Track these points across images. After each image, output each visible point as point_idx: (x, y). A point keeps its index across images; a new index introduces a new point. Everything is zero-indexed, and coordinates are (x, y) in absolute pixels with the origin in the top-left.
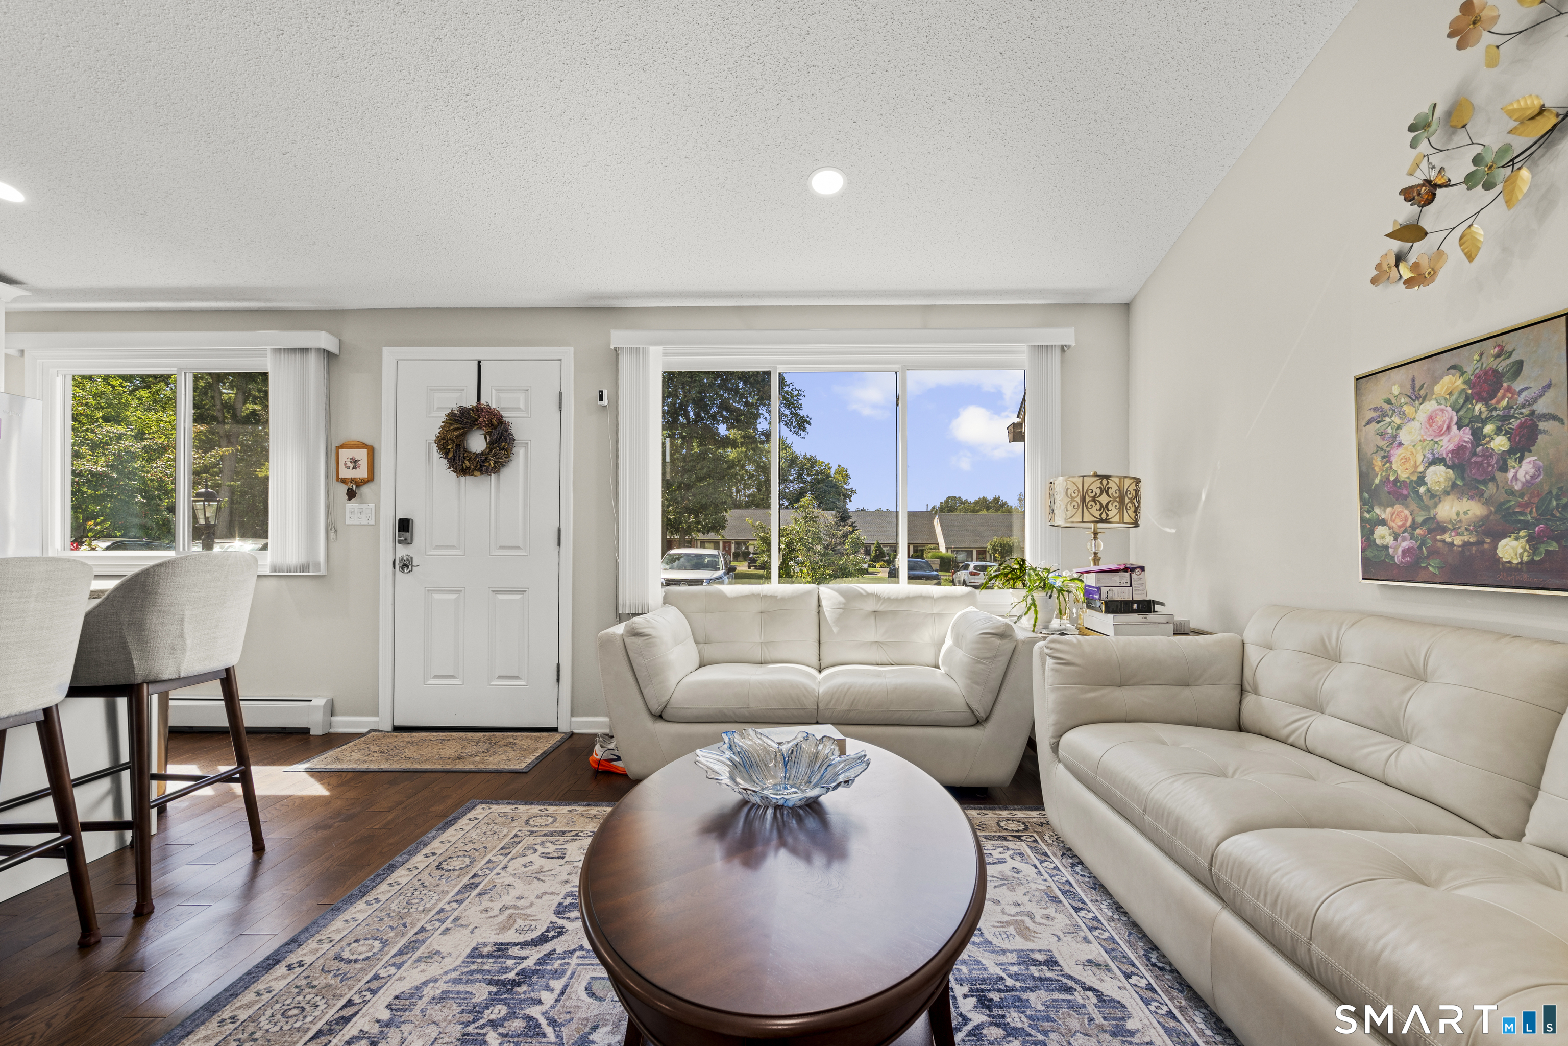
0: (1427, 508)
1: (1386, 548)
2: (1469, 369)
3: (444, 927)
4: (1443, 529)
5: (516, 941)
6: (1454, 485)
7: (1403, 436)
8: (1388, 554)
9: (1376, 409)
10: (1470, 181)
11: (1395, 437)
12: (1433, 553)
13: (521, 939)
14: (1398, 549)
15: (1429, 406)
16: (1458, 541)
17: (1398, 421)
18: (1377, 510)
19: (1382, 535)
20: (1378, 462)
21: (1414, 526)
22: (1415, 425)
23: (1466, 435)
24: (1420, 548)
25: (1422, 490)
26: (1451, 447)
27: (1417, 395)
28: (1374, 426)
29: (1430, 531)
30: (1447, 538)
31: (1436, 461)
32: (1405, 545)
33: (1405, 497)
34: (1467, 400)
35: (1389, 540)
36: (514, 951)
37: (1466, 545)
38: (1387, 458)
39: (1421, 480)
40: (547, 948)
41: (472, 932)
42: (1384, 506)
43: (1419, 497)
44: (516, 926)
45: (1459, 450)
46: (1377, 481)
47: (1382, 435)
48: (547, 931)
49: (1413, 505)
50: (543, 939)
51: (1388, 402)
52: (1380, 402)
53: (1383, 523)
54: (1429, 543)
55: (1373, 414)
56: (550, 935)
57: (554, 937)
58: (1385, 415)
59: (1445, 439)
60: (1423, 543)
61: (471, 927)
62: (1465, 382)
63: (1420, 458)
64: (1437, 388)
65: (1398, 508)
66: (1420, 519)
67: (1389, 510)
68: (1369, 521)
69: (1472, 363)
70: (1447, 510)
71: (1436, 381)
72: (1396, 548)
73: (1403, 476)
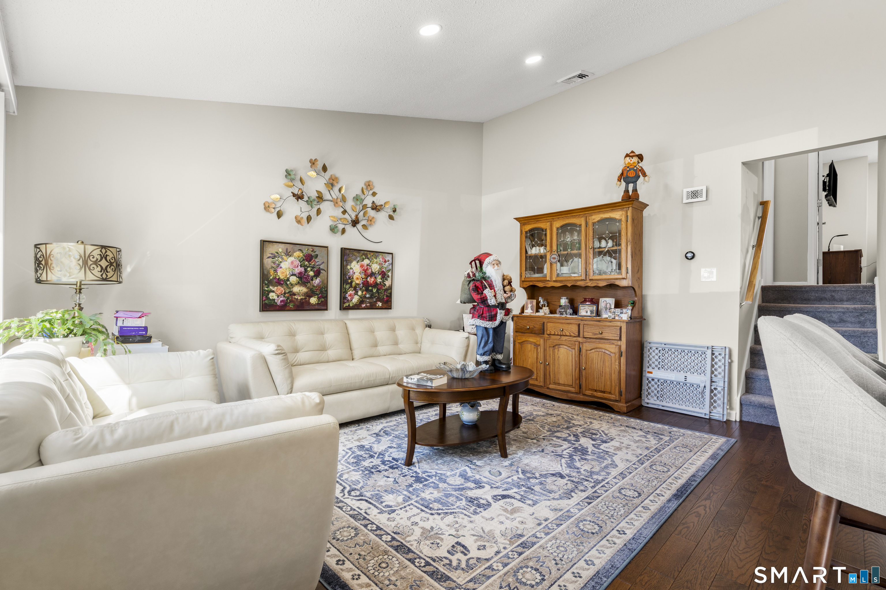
0: (290, 288)
1: (274, 300)
2: (305, 252)
3: (547, 523)
4: (295, 295)
5: (515, 500)
6: (299, 283)
7: (282, 265)
8: (275, 302)
9: (272, 254)
10: (307, 201)
11: (279, 265)
12: (291, 301)
13: (513, 500)
14: (279, 302)
15: (291, 259)
16: (299, 298)
17: (281, 260)
18: (271, 287)
19: (272, 296)
20: (272, 272)
21: (285, 293)
22: (287, 263)
23: (302, 269)
24: (287, 300)
25: (288, 283)
26: (298, 272)
27: (288, 254)
28: (270, 260)
29: (290, 295)
30: (296, 297)
31: (293, 275)
32: (281, 299)
33: (282, 284)
34: (303, 260)
35: (275, 297)
36: (518, 497)
37: (302, 299)
38: (276, 271)
39: (288, 280)
40: (505, 493)
41: (533, 514)
42: (274, 286)
43: (287, 285)
44: (512, 507)
45: (300, 273)
46: (271, 278)
47: (274, 263)
48: (500, 499)
49: (285, 287)
50: (504, 497)
51: (277, 253)
52: (274, 252)
53: (273, 292)
54: (290, 298)
55: (270, 255)
56: (500, 497)
57: (499, 496)
58: (275, 257)
59: (296, 269)
60: (288, 298)
61: (534, 516)
62: (303, 255)
63: (288, 273)
64: (295, 254)
65: (279, 287)
66: (287, 291)
67: (276, 288)
68: (267, 291)
69: (306, 250)
70: (296, 289)
71: (294, 252)
72: (278, 300)
73: (282, 277)
